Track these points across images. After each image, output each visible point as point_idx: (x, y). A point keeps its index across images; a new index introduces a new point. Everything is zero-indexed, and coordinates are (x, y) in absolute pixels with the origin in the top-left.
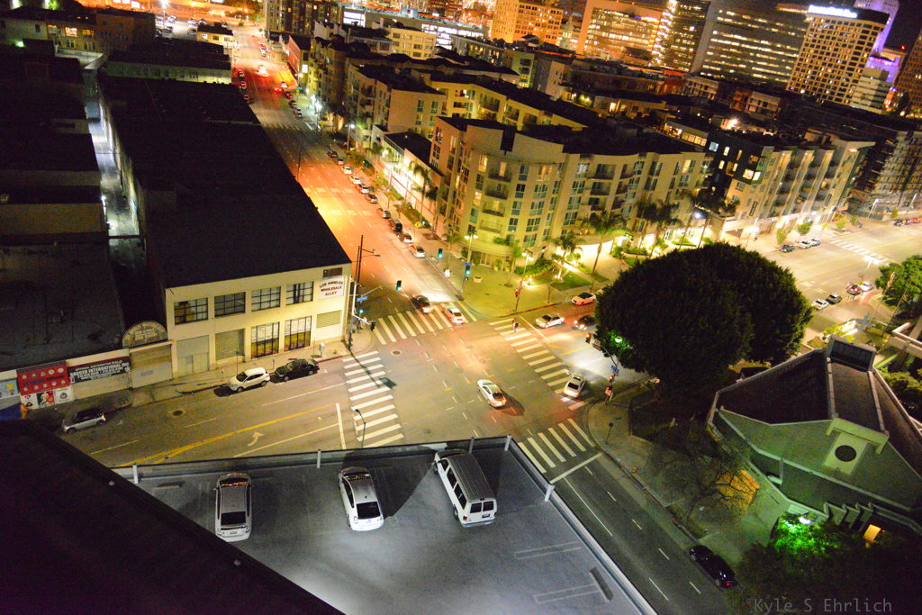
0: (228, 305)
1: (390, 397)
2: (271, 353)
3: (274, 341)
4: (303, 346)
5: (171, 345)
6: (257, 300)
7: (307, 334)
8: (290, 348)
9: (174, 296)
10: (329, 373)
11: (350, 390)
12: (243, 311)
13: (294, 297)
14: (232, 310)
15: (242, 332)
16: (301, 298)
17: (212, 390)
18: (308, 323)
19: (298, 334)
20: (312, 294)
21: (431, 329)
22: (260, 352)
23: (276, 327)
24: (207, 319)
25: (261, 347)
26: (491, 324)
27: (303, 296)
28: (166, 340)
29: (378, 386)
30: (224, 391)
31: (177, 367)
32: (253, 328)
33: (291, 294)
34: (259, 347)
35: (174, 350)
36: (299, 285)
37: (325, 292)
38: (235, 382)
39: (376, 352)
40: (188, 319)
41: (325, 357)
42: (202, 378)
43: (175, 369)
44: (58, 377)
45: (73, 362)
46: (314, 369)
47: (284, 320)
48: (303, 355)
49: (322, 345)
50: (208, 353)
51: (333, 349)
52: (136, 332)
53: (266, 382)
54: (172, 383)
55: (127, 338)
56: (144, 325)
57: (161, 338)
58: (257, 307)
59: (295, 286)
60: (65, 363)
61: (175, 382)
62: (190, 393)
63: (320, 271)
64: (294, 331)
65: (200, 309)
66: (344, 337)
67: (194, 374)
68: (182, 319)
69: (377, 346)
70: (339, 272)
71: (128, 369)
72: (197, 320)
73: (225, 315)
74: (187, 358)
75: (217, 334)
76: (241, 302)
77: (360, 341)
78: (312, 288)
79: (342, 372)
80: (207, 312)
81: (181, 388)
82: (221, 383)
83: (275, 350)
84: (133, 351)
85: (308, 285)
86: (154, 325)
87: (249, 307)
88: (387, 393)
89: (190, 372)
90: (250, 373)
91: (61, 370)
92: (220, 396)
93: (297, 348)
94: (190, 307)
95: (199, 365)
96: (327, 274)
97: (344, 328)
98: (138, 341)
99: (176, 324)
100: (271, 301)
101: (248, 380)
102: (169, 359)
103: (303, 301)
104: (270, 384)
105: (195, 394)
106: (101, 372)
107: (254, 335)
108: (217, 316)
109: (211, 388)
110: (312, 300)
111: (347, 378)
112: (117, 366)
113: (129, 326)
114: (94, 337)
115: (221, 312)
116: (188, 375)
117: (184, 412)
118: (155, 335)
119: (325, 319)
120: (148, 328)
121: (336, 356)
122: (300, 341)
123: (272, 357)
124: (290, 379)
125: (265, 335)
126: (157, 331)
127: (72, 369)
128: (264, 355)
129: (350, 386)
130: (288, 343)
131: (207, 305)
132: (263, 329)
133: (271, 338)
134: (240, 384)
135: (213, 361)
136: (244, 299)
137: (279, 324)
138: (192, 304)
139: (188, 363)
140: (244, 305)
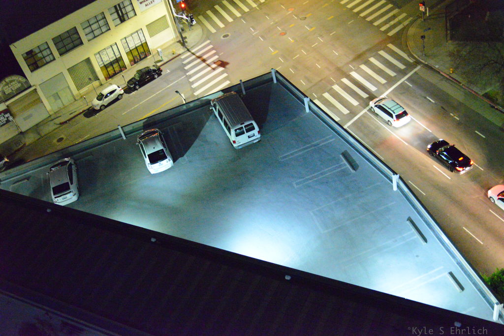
0: (66, 42)
1: (225, 75)
2: (121, 71)
3: (118, 60)
4: (146, 56)
5: (35, 89)
6: (89, 30)
7: (144, 45)
8: (134, 62)
9: (19, 49)
10: (172, 72)
11: (191, 80)
12: (81, 43)
13: (119, 17)
14: (71, 45)
15: (88, 61)
16: (126, 16)
17: (82, 115)
18: (141, 36)
19: (136, 48)
20: (134, 9)
22: (111, 72)
23: (115, 47)
24: (54, 59)
27: (127, 13)
28: (30, 87)
29: (214, 69)
30: (91, 112)
31: (49, 106)
32: (95, 55)
33: (115, 16)
34: (109, 69)
35: (40, 93)
36: (118, 5)
37: (144, 4)
38: (97, 103)
39: (208, 41)
40: (39, 63)
41: (165, 60)
42: (72, 108)
43: (48, 108)
46: (158, 72)
47: (119, 39)
48: (148, 63)
49: (159, 50)
50: (69, 87)
51: (170, 51)
53: (122, 95)
54: (50, 119)
56: (7, 80)
57: (26, 86)
58: (91, 36)
59: (115, 7)
61: (52, 118)
62: (66, 122)
64: (132, 46)
65: (45, 53)
66: (177, 38)
67: (65, 107)
68: (34, 66)
69: (208, 35)
71: (11, 119)
72: (47, 63)
73: (67, 51)
74: (53, 95)
75: (68, 69)
76: (75, 36)
77: (192, 36)
78: (131, 4)
79: (182, 68)
80: (52, 53)
81: (58, 121)
82: (87, 107)
83: (123, 68)
84: (8, 103)
85: (127, 3)
86: (15, 78)
87: (84, 39)
88: (222, 73)
89: (61, 106)
90: (105, 91)
92: (88, 118)
93: (141, 59)
94: (36, 54)
95: (66, 99)
97: (175, 30)
98: (8, 94)
99: (32, 71)
100: (100, 27)
101: (105, 98)
102: (39, 101)
103: (128, 18)
104: (126, 96)
105: (70, 122)
107: (100, 60)
108: (61, 54)
109: (81, 113)
110: (136, 14)
111: (187, 71)
112: (2, 119)
115: (63, 50)
116: (61, 109)
117: (65, 138)
118: (18, 85)
119: (154, 28)
120: (11, 82)
121: (174, 56)
122: (141, 53)
123: (122, 74)
124: (140, 87)
125: (109, 57)
126: (19, 82)
128: (115, 74)
129: (190, 77)
130: (132, 58)
132: (105, 53)
133: (115, 58)
134: (100, 103)
135: (75, 91)
136: (77, 33)
137: (116, 44)
138: (37, 51)
139: (56, 100)
140: (79, 38)
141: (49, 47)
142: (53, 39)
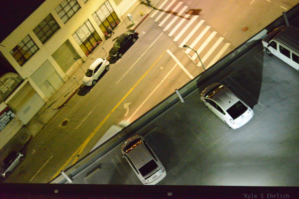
0: (45, 30)
1: (202, 21)
2: (98, 44)
3: (94, 34)
4: (116, 25)
5: (28, 82)
6: (63, 13)
7: (113, 14)
9: (6, 48)
10: (148, 32)
11: (171, 34)
12: (59, 28)
14: (50, 32)
15: (68, 43)
17: (76, 94)
18: (109, 6)
19: (107, 19)
22: (90, 48)
23: (88, 24)
24: (38, 49)
25: (88, 45)
28: (23, 81)
29: (189, 19)
30: (84, 90)
31: (43, 94)
32: (73, 35)
34: (87, 46)
35: (32, 83)
38: (88, 80)
40: (26, 57)
41: (136, 23)
42: (64, 91)
43: (43, 96)
46: (135, 36)
47: (90, 15)
48: (120, 31)
49: (129, 15)
50: (56, 72)
51: (138, 13)
53: (108, 66)
54: (47, 106)
57: (19, 81)
58: (65, 18)
61: (49, 104)
62: (63, 106)
64: (103, 18)
65: (29, 45)
67: (57, 92)
68: (23, 60)
71: (13, 115)
72: (33, 54)
73: (48, 38)
74: (44, 84)
75: (53, 56)
76: (52, 22)
79: (156, 26)
80: (35, 44)
81: (55, 106)
82: (79, 86)
83: (99, 41)
84: (7, 101)
86: (8, 75)
87: (60, 22)
88: (198, 20)
89: (53, 92)
90: (93, 67)
92: (84, 95)
93: (113, 29)
94: (22, 48)
95: (56, 84)
99: (21, 65)
100: (72, 8)
101: (95, 73)
102: (33, 92)
104: (112, 66)
105: (67, 104)
107: (78, 39)
108: (43, 43)
109: (74, 93)
111: (163, 28)
112: (5, 118)
115: (44, 38)
116: (53, 95)
117: (69, 120)
118: (13, 82)
120: (6, 80)
121: (144, 17)
122: (111, 23)
123: (100, 47)
124: (123, 54)
125: (85, 34)
128: (94, 48)
129: (168, 32)
130: (104, 30)
131: (31, 39)
132: (81, 31)
133: (90, 34)
134: (91, 79)
135: (63, 75)
136: (53, 18)
137: (89, 20)
138: (22, 45)
139: (48, 87)
140: (56, 23)
142: (34, 30)
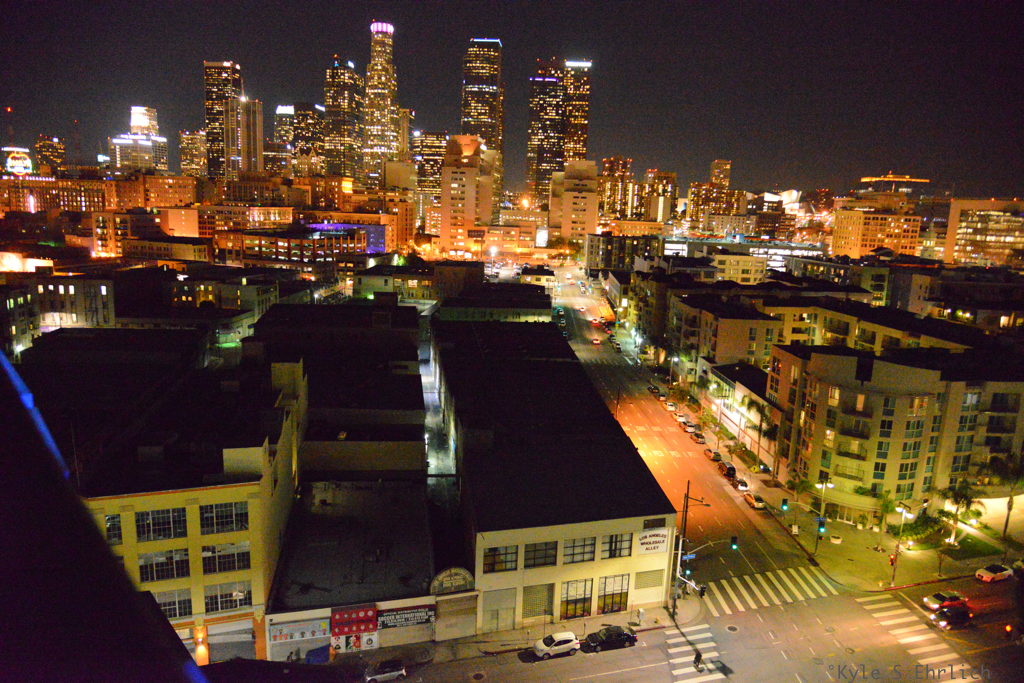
0: (538, 554)
2: (582, 616)
3: (586, 600)
4: (619, 610)
5: (477, 596)
6: (570, 551)
7: (624, 595)
8: (603, 611)
9: (485, 541)
10: (650, 648)
11: (675, 673)
12: (555, 563)
13: (610, 550)
14: (542, 561)
15: (551, 587)
16: (618, 552)
17: (516, 653)
18: (625, 582)
19: (613, 595)
20: (630, 548)
21: (777, 601)
22: (571, 612)
23: (589, 584)
24: (516, 569)
25: (571, 607)
26: (858, 600)
27: (620, 549)
28: (473, 590)
29: (710, 671)
30: (529, 656)
31: (481, 622)
32: (563, 583)
33: (607, 547)
34: (569, 607)
35: (480, 601)
36: (616, 536)
37: (645, 546)
38: (541, 647)
39: (706, 626)
40: (496, 568)
41: (644, 626)
42: (506, 638)
43: (479, 624)
44: (367, 620)
45: (383, 605)
46: (632, 640)
47: (597, 576)
48: (619, 620)
49: (641, 610)
50: (514, 609)
51: (653, 616)
52: (445, 579)
53: (576, 650)
54: (474, 640)
55: (436, 583)
56: (454, 571)
57: (468, 587)
58: (569, 559)
59: (612, 536)
60: (375, 606)
61: (479, 639)
62: (492, 654)
63: (640, 521)
64: (609, 590)
65: (509, 557)
66: (666, 602)
67: (498, 632)
68: (490, 568)
69: (707, 617)
70: (661, 524)
71: (433, 619)
72: (506, 570)
73: (534, 566)
74: (492, 611)
75: (525, 588)
76: (553, 552)
77: (687, 609)
78: (631, 540)
79: (664, 647)
80: (516, 561)
81: (484, 647)
82: (526, 646)
83: (586, 612)
84: (439, 599)
85: (626, 537)
86: (463, 572)
87: (560, 559)
89: (494, 629)
90: (558, 637)
91: (370, 613)
92: (524, 661)
93: (612, 611)
94: (499, 555)
95: (504, 623)
96: (648, 526)
97: (667, 592)
98: (446, 588)
99: (485, 572)
100: (584, 553)
101: (556, 645)
102: (473, 611)
103: (620, 556)
104: (581, 653)
105: (498, 656)
106: (407, 620)
107: (565, 592)
108: (526, 566)
109: (514, 651)
110: (630, 555)
111: (671, 656)
112: (422, 615)
113: (438, 571)
114: (405, 580)
115: (532, 562)
116: (492, 632)
117: (486, 677)
118: (462, 582)
119: (645, 579)
120: (456, 574)
121: (657, 625)
122: (615, 603)
123: (583, 620)
124: (603, 650)
125: (576, 592)
126: (464, 579)
127: (380, 613)
128: (574, 616)
129: (674, 667)
130: (602, 605)
132: (575, 585)
133: (583, 596)
134: (546, 649)
135: (519, 618)
136: (556, 549)
137: (593, 579)
138: (502, 551)
139: (492, 618)
140: (555, 556)
141: (516, 553)
142: (526, 546)
